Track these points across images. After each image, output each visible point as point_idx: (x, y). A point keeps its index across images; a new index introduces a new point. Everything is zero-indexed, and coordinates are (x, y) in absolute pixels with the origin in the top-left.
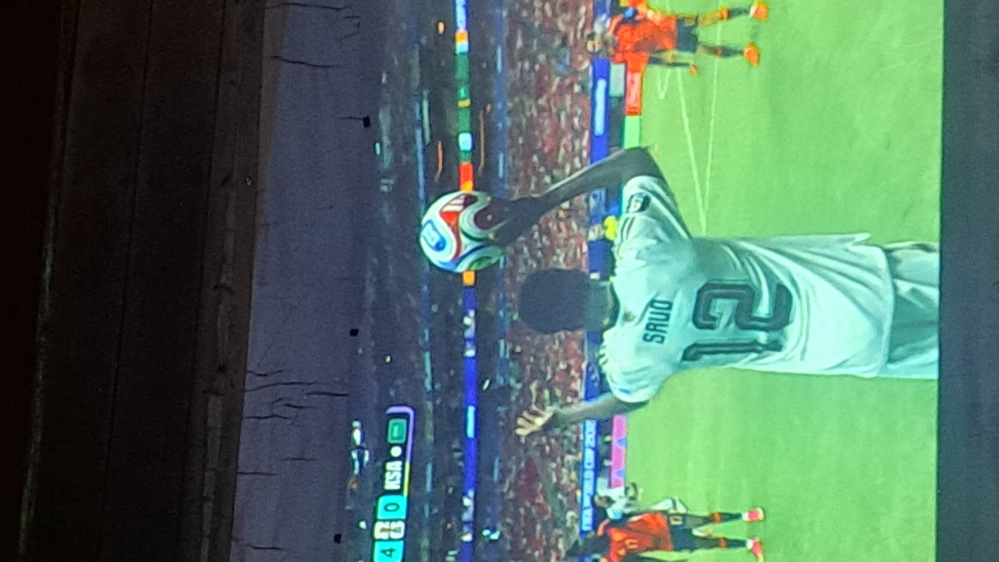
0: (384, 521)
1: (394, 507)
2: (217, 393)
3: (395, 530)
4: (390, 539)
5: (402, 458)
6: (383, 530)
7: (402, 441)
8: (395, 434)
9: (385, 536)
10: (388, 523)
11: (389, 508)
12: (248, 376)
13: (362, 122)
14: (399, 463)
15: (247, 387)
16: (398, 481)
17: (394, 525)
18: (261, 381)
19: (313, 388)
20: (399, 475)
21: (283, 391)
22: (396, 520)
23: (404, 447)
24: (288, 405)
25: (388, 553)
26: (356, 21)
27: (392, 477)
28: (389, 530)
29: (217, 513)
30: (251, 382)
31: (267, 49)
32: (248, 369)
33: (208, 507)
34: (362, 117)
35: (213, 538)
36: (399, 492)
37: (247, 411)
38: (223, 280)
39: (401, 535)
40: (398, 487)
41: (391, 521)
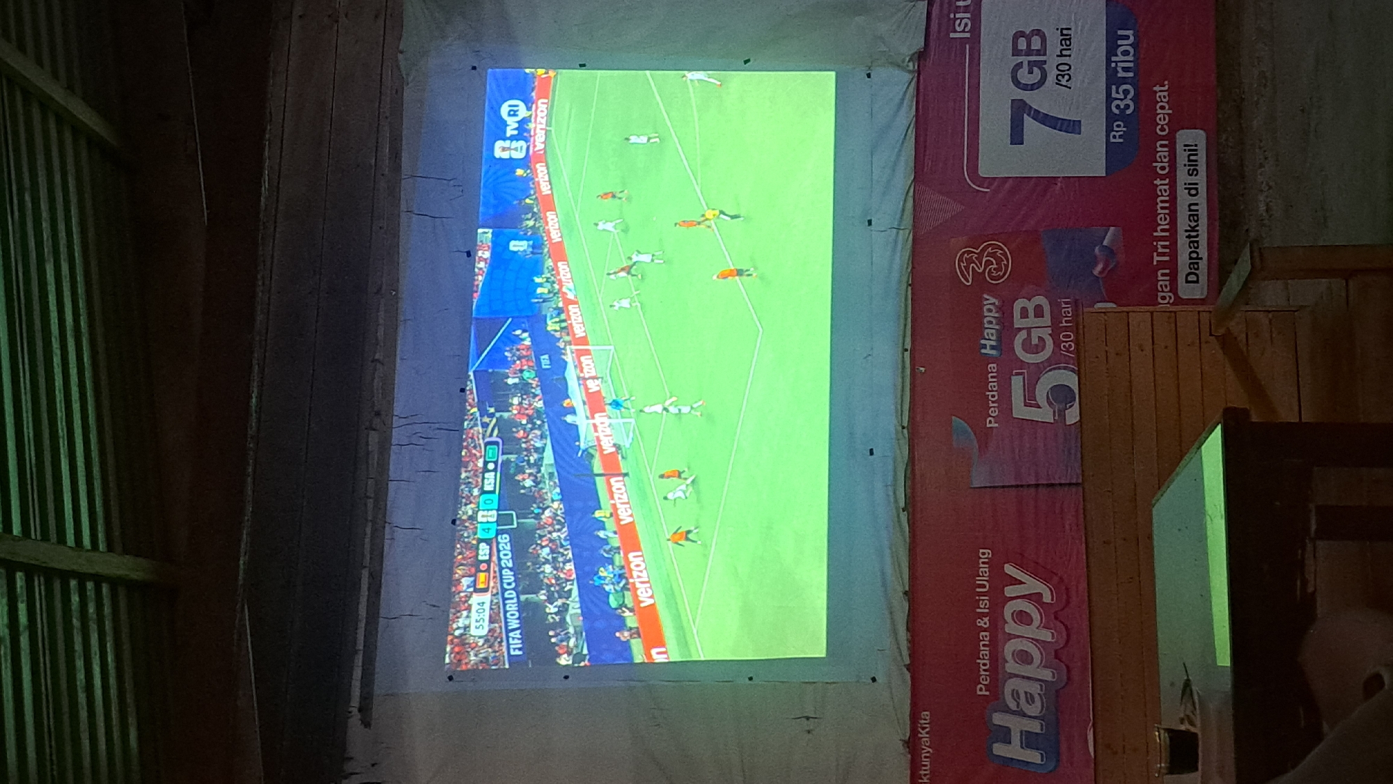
0: (484, 510)
1: (490, 502)
2: (374, 430)
3: (491, 516)
4: (488, 522)
5: (495, 470)
6: (483, 516)
7: (495, 460)
8: (490, 456)
9: (484, 520)
10: (486, 512)
11: (487, 502)
12: (395, 418)
13: (466, 254)
14: (493, 473)
15: (394, 426)
16: (493, 485)
17: (490, 513)
18: (404, 421)
19: (437, 426)
20: (493, 481)
21: (417, 428)
22: (492, 510)
23: (496, 463)
24: (421, 437)
25: (487, 531)
26: (461, 188)
27: (489, 482)
28: (487, 516)
29: (376, 506)
30: (396, 422)
31: (403, 207)
32: (395, 414)
33: (370, 503)
34: (466, 250)
35: (374, 522)
36: (493, 492)
37: (394, 441)
38: (377, 357)
39: (495, 519)
40: (492, 489)
41: (488, 510)
